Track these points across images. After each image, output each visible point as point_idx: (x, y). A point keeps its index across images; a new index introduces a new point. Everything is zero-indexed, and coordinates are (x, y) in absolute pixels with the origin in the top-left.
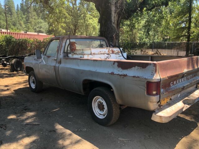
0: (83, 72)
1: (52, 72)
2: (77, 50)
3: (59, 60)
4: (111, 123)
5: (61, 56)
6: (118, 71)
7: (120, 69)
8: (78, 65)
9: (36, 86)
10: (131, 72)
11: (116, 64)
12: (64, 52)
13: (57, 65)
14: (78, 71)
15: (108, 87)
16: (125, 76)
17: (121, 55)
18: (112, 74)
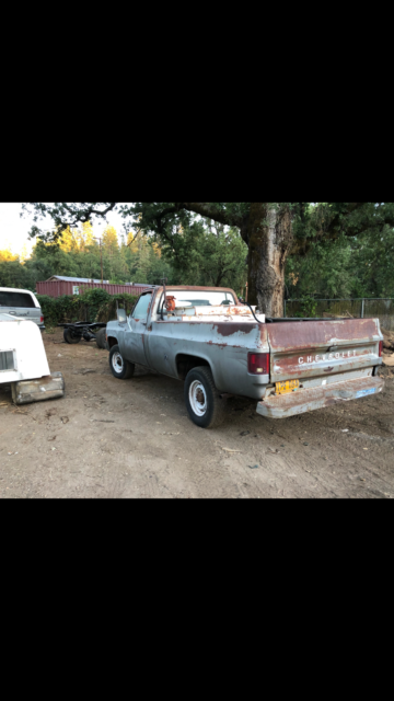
0: (176, 341)
1: (140, 344)
2: (177, 309)
3: (148, 325)
4: (211, 424)
5: (154, 317)
6: (218, 339)
7: (220, 336)
8: (171, 332)
9: (124, 370)
10: (233, 340)
11: (216, 328)
12: (158, 313)
13: (147, 333)
14: (169, 340)
15: (202, 362)
16: (224, 345)
17: (252, 317)
18: (210, 343)
